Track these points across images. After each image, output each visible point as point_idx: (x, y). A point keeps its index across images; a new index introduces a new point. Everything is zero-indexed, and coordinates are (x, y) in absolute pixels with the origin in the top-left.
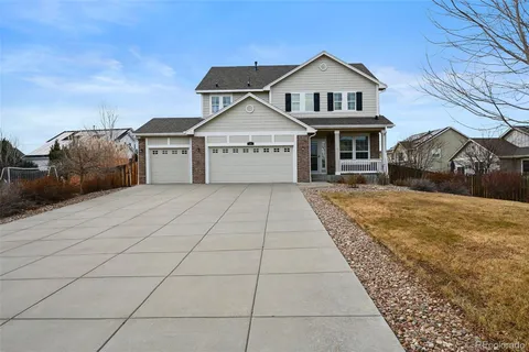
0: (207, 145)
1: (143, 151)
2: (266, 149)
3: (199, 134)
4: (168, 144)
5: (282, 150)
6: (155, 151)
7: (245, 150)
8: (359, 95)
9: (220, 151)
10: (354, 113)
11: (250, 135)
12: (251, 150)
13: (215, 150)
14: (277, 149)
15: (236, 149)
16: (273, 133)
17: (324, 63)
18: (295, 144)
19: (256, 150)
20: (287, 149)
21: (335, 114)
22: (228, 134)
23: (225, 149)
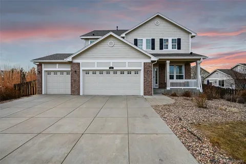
0: (82, 68)
1: (40, 72)
2: (122, 72)
3: (76, 61)
4: (57, 68)
5: (133, 73)
6: (49, 73)
7: (108, 72)
8: (179, 40)
9: (91, 73)
10: (176, 51)
11: (111, 62)
12: (112, 73)
13: (87, 72)
14: (129, 72)
15: (101, 72)
16: (127, 61)
17: (158, 21)
18: (142, 68)
19: (115, 72)
20: (137, 72)
21: (164, 51)
22: (96, 61)
23: (94, 72)
